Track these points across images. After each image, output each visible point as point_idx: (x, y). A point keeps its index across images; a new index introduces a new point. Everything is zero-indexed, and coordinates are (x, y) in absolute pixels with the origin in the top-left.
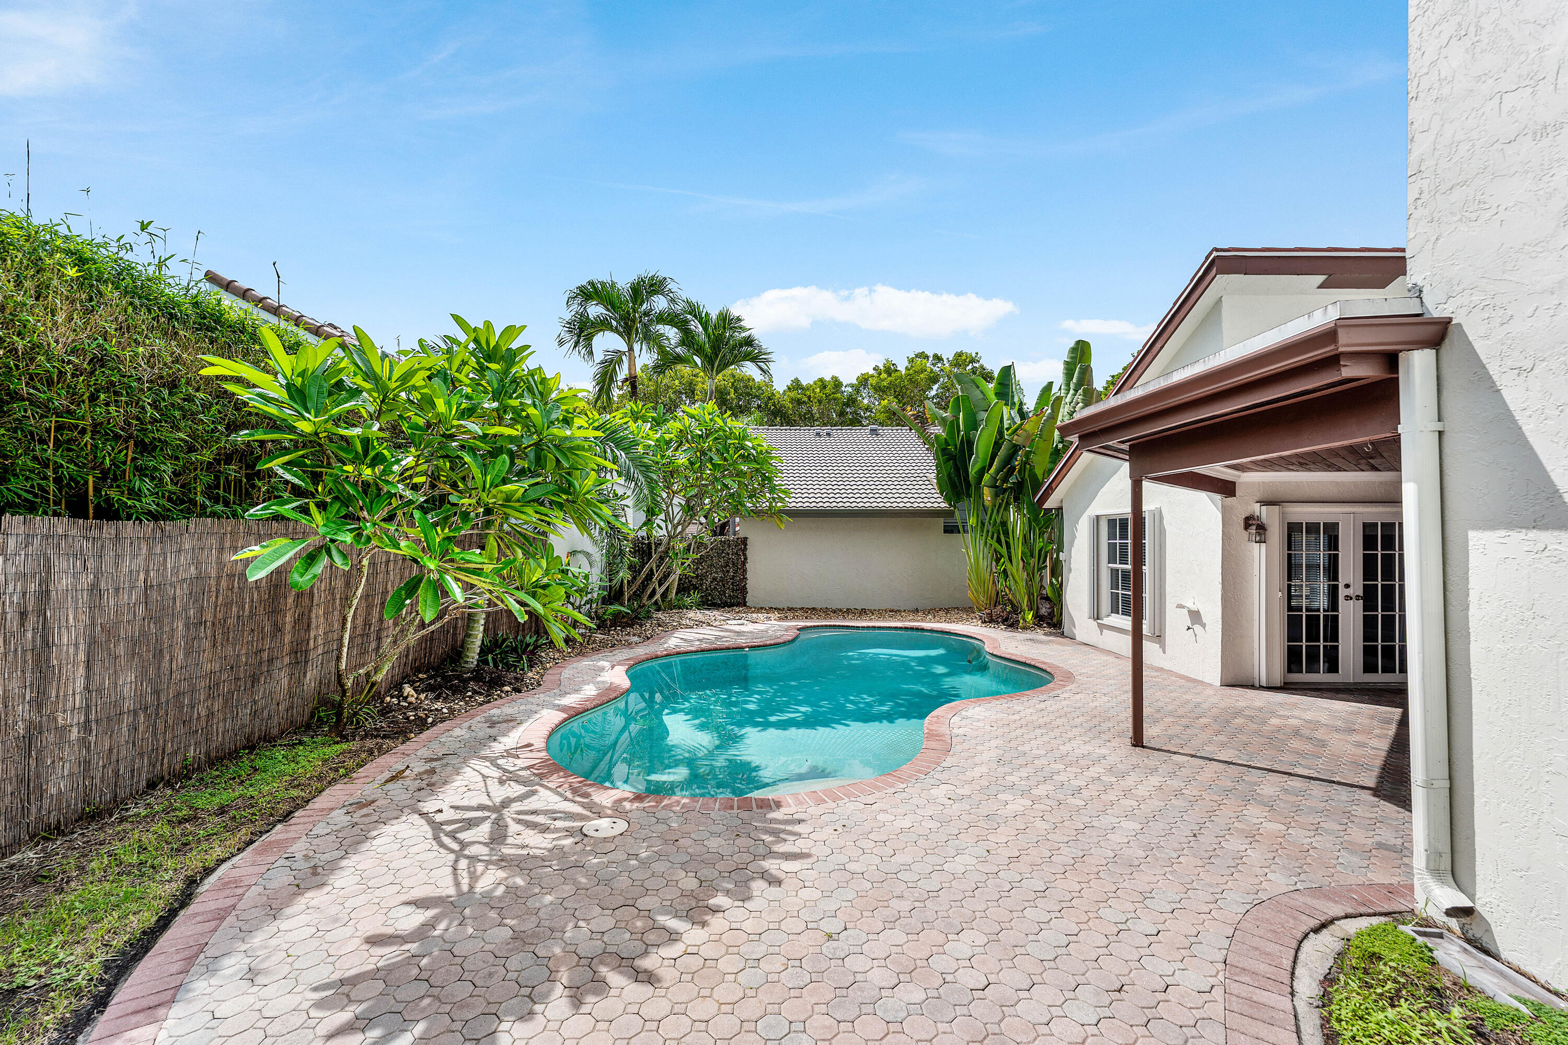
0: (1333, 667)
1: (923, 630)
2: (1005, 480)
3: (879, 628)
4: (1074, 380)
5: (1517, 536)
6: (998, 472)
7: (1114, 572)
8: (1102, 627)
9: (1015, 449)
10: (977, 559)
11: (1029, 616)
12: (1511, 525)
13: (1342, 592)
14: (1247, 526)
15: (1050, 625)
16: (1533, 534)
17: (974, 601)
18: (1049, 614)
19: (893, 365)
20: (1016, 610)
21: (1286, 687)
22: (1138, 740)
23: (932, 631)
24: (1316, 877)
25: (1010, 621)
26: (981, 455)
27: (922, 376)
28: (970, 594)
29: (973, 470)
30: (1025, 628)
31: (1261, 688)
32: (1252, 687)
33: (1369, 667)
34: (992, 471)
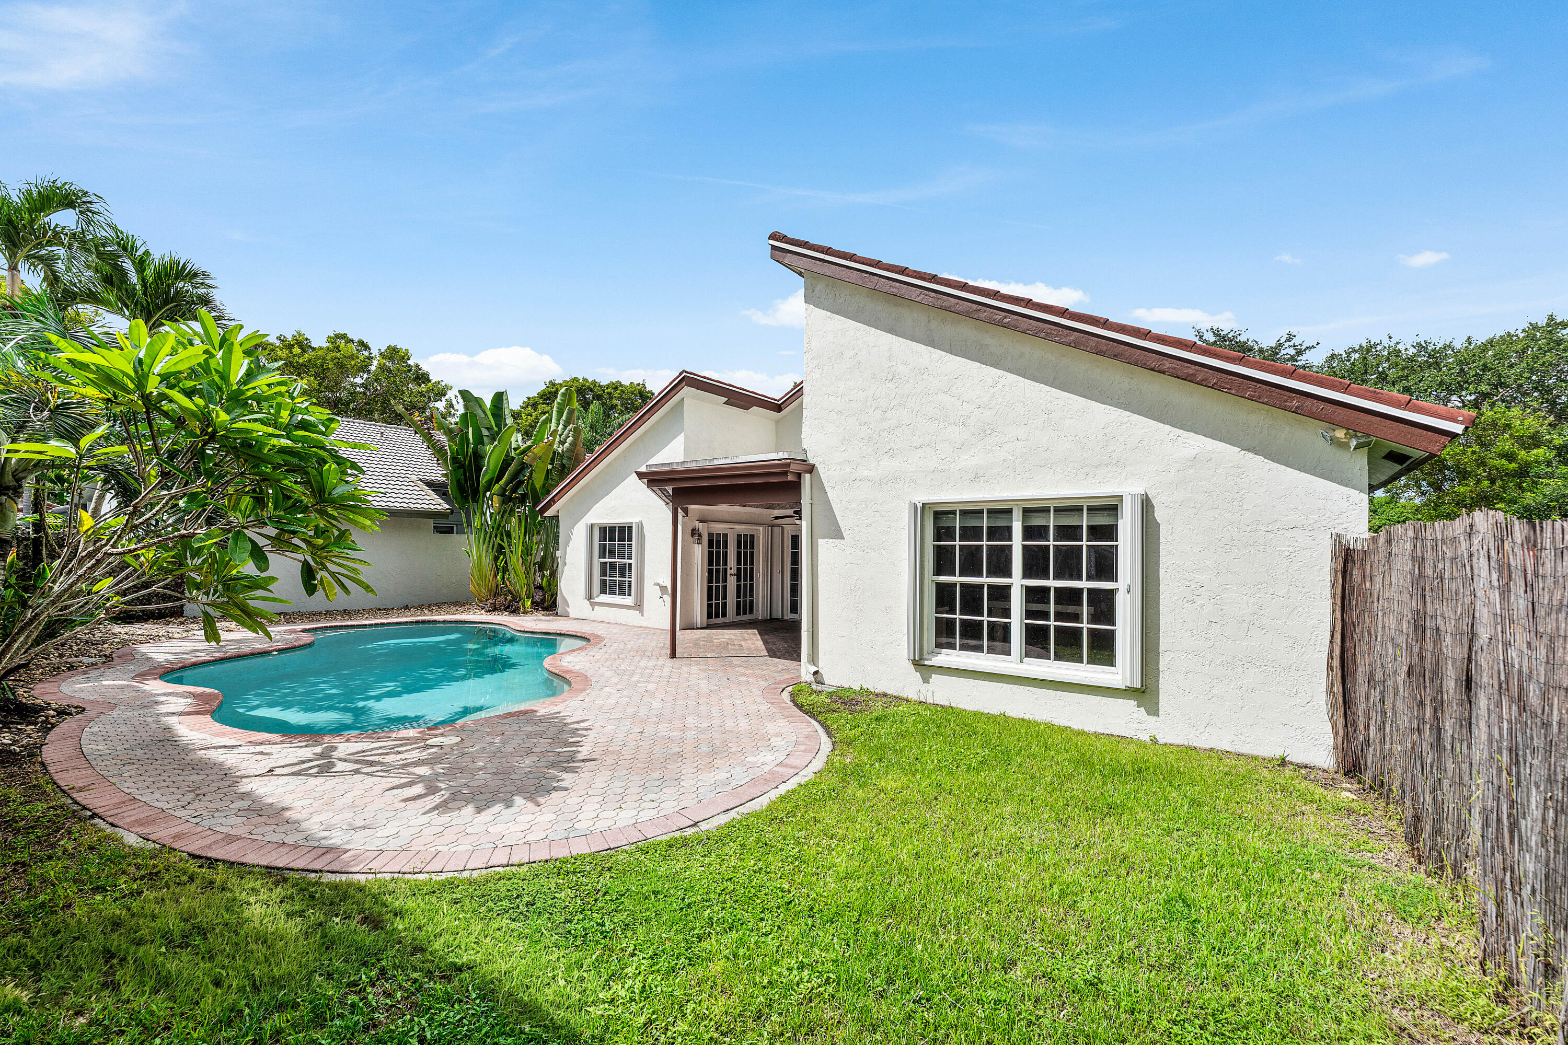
0: (724, 615)
1: (435, 622)
2: (514, 490)
3: (382, 624)
4: (564, 418)
5: (831, 541)
6: (507, 484)
7: (604, 565)
8: (593, 605)
9: (523, 466)
10: (480, 557)
11: (528, 603)
12: (829, 538)
13: (729, 572)
14: (693, 535)
15: (544, 609)
16: (835, 540)
17: (476, 593)
18: (542, 600)
19: (307, 339)
20: (516, 598)
21: (708, 627)
22: (673, 655)
23: (445, 622)
24: (773, 681)
25: (512, 608)
26: (491, 467)
27: (353, 362)
28: (471, 587)
29: (484, 480)
30: (525, 613)
31: (698, 628)
32: (693, 629)
33: (738, 614)
34: (502, 482)
